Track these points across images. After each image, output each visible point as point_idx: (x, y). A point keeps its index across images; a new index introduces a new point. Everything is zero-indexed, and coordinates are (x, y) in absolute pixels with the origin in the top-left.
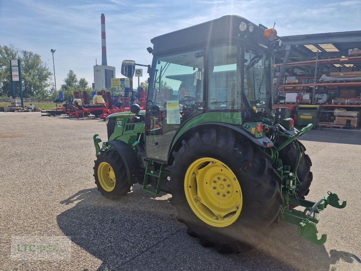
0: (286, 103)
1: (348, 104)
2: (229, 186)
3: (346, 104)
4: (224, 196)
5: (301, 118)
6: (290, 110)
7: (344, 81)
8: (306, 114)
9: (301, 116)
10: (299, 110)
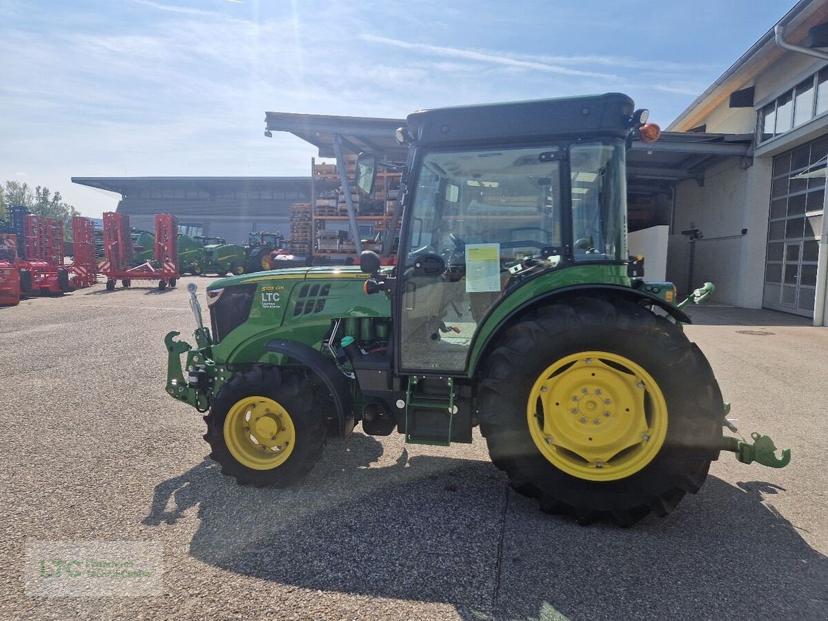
2: (607, 402)
4: (596, 422)
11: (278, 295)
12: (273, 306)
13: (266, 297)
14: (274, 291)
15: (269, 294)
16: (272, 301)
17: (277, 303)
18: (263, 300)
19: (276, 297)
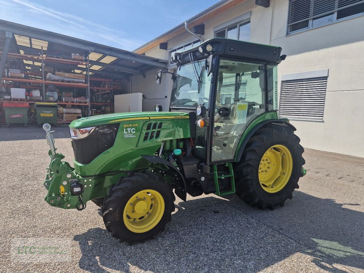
0: (12, 100)
1: (77, 102)
2: (269, 163)
3: (75, 102)
4: (266, 171)
5: (41, 116)
6: (28, 108)
7: (71, 82)
8: (47, 112)
9: (41, 114)
10: (38, 108)
11: (135, 129)
12: (131, 136)
13: (127, 131)
14: (131, 127)
15: (129, 129)
16: (131, 133)
17: (134, 134)
18: (125, 133)
19: (133, 131)
